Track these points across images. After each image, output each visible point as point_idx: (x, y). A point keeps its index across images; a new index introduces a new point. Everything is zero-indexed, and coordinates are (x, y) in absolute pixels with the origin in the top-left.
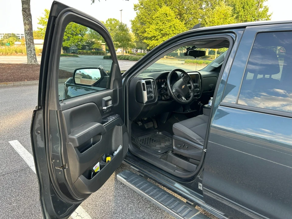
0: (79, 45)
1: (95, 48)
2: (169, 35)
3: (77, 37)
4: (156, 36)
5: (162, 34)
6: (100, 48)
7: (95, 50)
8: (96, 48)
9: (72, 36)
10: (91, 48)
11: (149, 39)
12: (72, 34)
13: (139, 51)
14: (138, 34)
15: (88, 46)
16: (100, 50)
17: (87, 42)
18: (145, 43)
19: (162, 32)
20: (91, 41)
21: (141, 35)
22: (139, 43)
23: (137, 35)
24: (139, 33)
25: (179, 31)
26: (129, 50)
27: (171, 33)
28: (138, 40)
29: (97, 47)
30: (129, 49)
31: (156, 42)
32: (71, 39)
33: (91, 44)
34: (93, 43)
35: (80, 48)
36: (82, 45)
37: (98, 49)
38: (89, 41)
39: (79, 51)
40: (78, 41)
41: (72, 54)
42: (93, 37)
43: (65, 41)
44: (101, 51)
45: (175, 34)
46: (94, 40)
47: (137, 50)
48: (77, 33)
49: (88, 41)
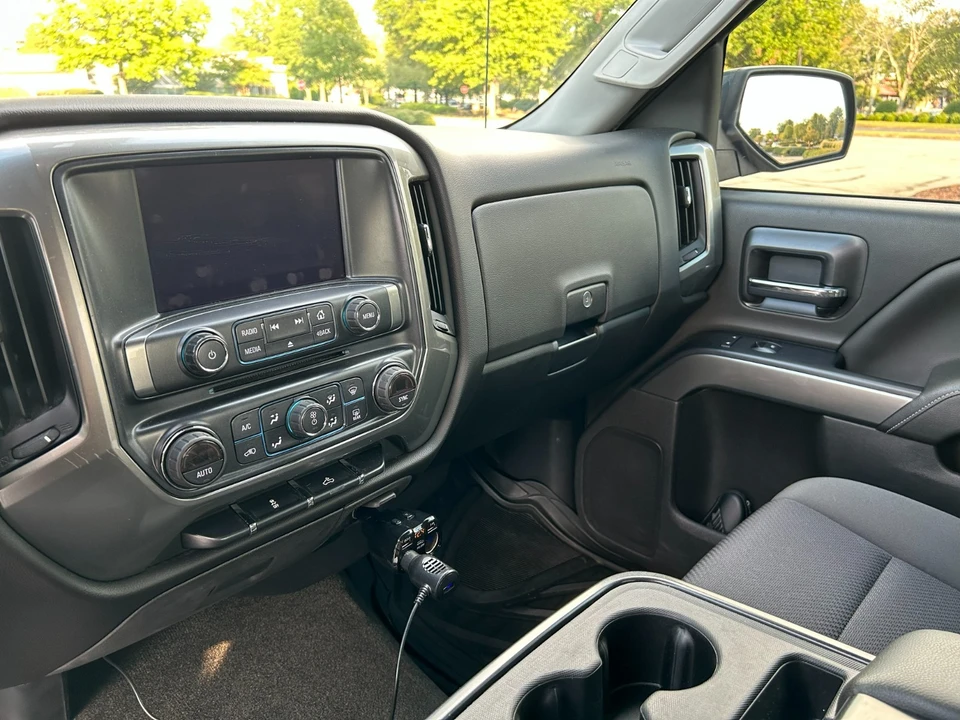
0: (185, 72)
1: (247, 86)
2: (504, 32)
3: (176, 43)
4: (459, 36)
5: (479, 29)
6: (265, 84)
7: (251, 91)
8: (253, 87)
9: (156, 39)
10: (233, 83)
11: (437, 49)
12: (156, 32)
13: (410, 94)
14: (396, 31)
15: (224, 78)
16: (267, 91)
17: (216, 62)
18: (424, 66)
19: (479, 22)
20: (232, 60)
21: (409, 37)
22: (406, 67)
23: (394, 35)
24: (402, 29)
25: (541, 19)
26: (374, 94)
27: (511, 28)
28: (398, 56)
29: (258, 83)
30: (371, 86)
31: (460, 58)
32: (155, 49)
33: (234, 69)
34: (240, 66)
35: (192, 85)
36: (199, 75)
37: (260, 89)
38: (227, 60)
40: (181, 59)
42: (242, 45)
43: (134, 58)
45: (526, 29)
46: (241, 55)
47: (402, 92)
48: (174, 29)
49: (220, 60)
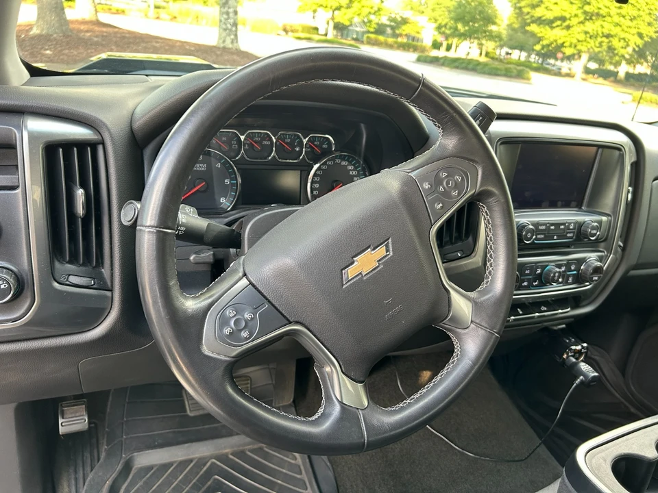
0: (370, 21)
1: (406, 35)
2: (604, 17)
4: (568, 16)
5: (585, 13)
6: (417, 35)
7: (408, 39)
8: (410, 36)
10: (397, 32)
11: (547, 24)
13: (516, 53)
14: (520, 8)
15: (393, 28)
16: (418, 40)
17: (391, 17)
18: (533, 35)
19: (587, 8)
20: (401, 17)
21: (528, 13)
22: (519, 34)
23: (517, 11)
24: (524, 7)
25: (639, 10)
26: (490, 50)
27: (612, 14)
28: (516, 26)
29: (413, 34)
30: (490, 46)
31: (565, 32)
32: (355, 5)
33: (400, 23)
34: (405, 21)
35: (372, 30)
36: (378, 24)
37: (413, 39)
38: (398, 16)
39: (368, 37)
40: (370, 13)
41: (352, 43)
42: (409, 7)
43: (342, 9)
44: (419, 44)
45: (624, 17)
46: (407, 14)
47: (510, 51)
49: (393, 16)
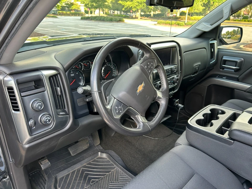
0: (58, 6)
1: (74, 10)
6: (79, 9)
7: (75, 11)
8: (76, 10)
10: (70, 9)
13: (116, 12)
15: (68, 7)
16: (79, 11)
17: (66, 3)
18: (120, 4)
20: (70, 3)
22: (115, 4)
26: (107, 12)
28: (114, 2)
29: (77, 9)
30: (106, 10)
31: (131, 3)
33: (70, 5)
34: (72, 4)
35: (60, 9)
36: (61, 6)
37: (77, 10)
38: (69, 2)
39: (59, 12)
41: (53, 15)
44: (80, 12)
46: (73, 1)
47: (114, 11)
49: (67, 2)
